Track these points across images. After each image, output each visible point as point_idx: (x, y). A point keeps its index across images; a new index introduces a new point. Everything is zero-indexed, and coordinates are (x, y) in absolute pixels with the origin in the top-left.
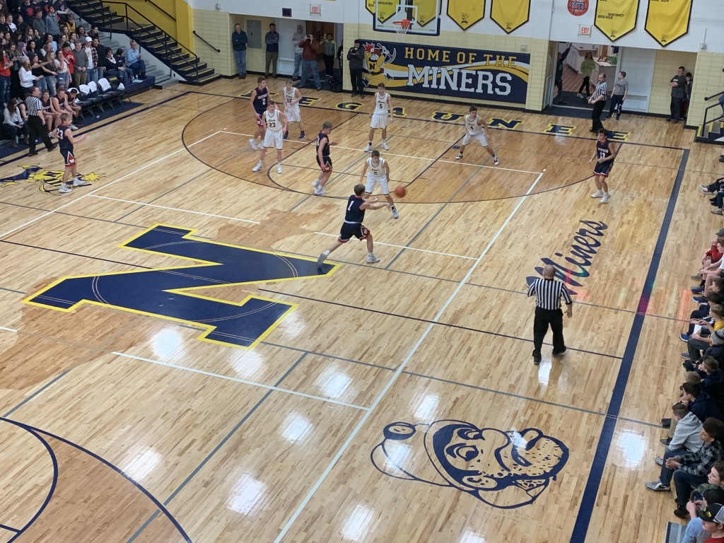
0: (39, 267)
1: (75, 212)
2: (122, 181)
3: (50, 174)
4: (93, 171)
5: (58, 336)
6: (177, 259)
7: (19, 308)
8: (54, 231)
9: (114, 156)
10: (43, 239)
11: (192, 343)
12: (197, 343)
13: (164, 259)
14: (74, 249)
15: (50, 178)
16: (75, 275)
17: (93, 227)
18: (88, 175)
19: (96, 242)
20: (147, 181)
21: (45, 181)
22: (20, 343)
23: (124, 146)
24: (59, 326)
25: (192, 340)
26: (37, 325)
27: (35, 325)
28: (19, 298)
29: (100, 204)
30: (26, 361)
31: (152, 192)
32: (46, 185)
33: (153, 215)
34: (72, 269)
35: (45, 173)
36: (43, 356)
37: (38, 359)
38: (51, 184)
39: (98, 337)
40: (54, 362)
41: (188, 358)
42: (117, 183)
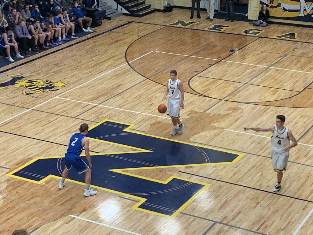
0: (19, 150)
1: (46, 110)
2: (81, 88)
3: (30, 82)
4: (61, 79)
5: (32, 201)
6: (119, 146)
7: (4, 180)
8: (31, 124)
9: (75, 69)
10: (24, 129)
11: (128, 211)
12: (132, 211)
13: (109, 146)
14: (45, 137)
15: (30, 84)
16: (45, 156)
17: (59, 121)
18: (57, 83)
19: (61, 132)
20: (99, 87)
21: (27, 87)
22: (4, 206)
23: (84, 62)
24: (32, 194)
25: (128, 208)
26: (17, 193)
27: (16, 192)
28: (5, 173)
29: (64, 104)
30: (8, 219)
31: (102, 96)
32: (27, 90)
33: (102, 113)
34: (43, 152)
35: (26, 81)
36: (20, 216)
37: (17, 218)
38: (31, 89)
39: (60, 203)
40: (28, 221)
41: (125, 222)
42: (77, 89)
